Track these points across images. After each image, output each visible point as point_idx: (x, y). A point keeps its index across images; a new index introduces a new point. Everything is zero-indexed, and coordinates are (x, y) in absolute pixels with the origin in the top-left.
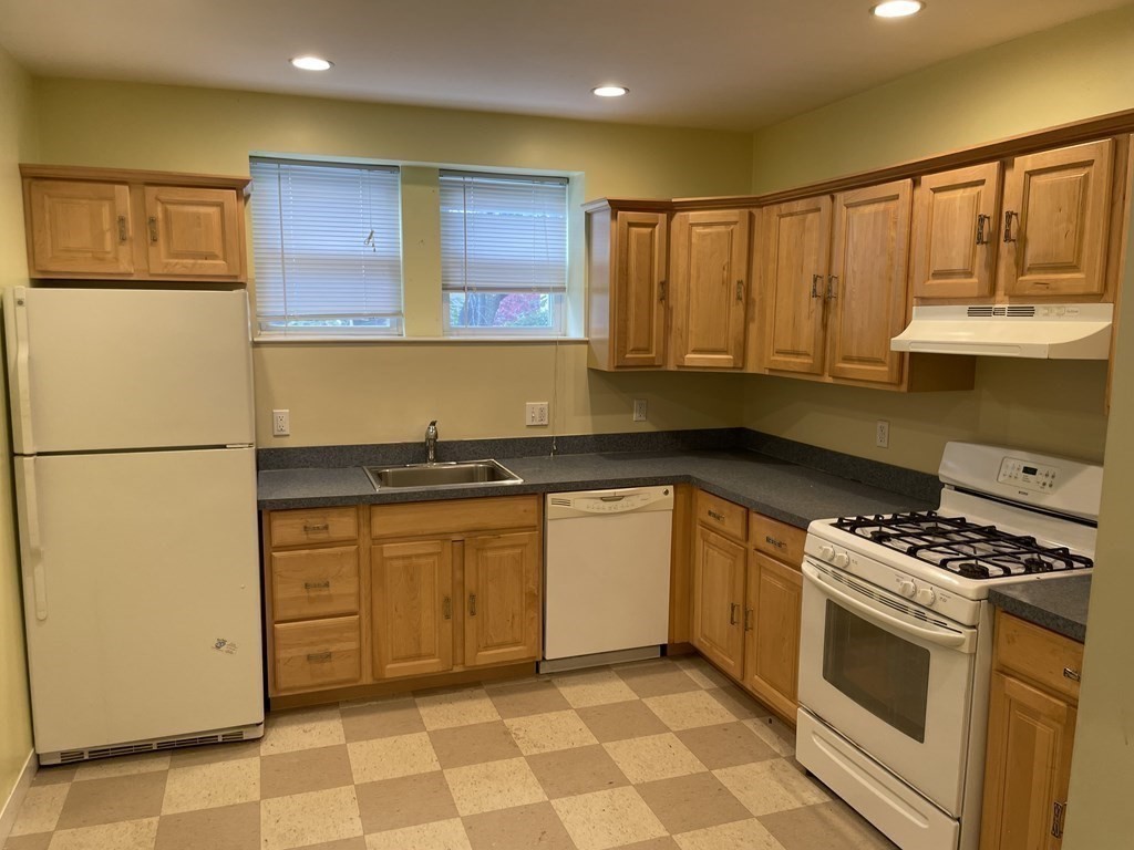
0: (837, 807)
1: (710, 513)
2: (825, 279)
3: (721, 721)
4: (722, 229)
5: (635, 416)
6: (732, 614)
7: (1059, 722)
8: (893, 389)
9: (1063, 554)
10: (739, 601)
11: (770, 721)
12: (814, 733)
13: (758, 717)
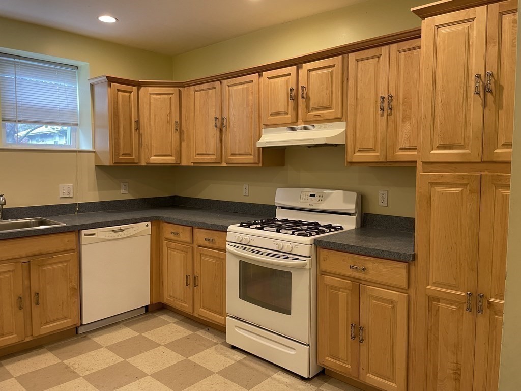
0: (250, 358)
1: (172, 233)
2: (220, 119)
3: (185, 335)
4: (166, 96)
5: (122, 191)
6: (187, 281)
7: (348, 289)
8: (256, 166)
9: (330, 227)
10: (190, 273)
11: (208, 330)
12: (236, 326)
13: (202, 329)
